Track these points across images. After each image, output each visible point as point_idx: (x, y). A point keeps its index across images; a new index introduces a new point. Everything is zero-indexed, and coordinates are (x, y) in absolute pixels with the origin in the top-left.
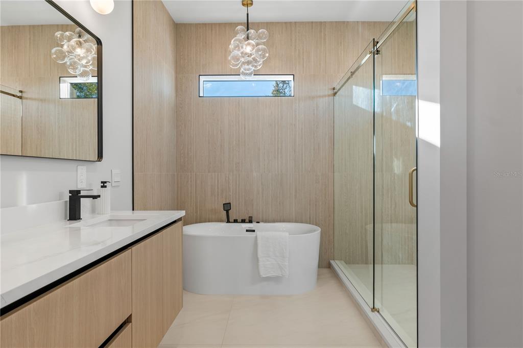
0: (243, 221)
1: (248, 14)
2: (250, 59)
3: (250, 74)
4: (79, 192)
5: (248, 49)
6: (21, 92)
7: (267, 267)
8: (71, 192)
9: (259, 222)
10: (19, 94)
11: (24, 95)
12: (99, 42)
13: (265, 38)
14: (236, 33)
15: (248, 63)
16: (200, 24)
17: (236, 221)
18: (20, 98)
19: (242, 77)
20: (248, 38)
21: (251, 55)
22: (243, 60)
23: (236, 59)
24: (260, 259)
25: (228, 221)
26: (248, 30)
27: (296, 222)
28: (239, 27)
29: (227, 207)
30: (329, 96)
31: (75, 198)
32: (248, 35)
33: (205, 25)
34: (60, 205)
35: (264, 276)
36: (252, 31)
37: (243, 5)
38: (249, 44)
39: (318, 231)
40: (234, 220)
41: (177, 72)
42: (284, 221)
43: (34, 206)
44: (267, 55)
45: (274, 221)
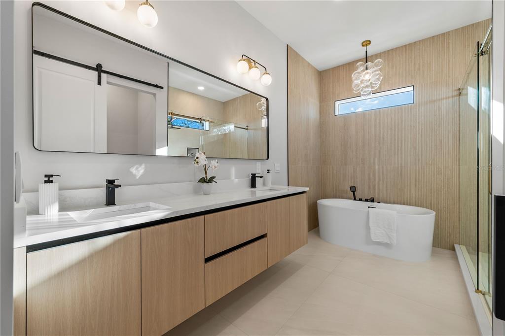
0: (366, 200)
1: (366, 52)
2: (368, 83)
3: (370, 94)
4: (255, 174)
5: (367, 77)
6: (247, 126)
7: (377, 234)
8: (252, 174)
9: (379, 203)
10: (246, 128)
11: (249, 128)
12: (267, 99)
13: (381, 65)
14: (357, 68)
15: (367, 86)
16: (335, 67)
17: (361, 200)
18: (247, 129)
19: (363, 98)
20: (367, 69)
21: (369, 80)
22: (362, 85)
23: (358, 85)
24: (371, 228)
25: (355, 199)
26: (367, 62)
27: (415, 206)
28: (359, 64)
29: (353, 189)
30: (453, 97)
31: (254, 177)
32: (367, 66)
33: (339, 67)
34: (248, 181)
35: (374, 240)
36: (369, 63)
37: (363, 46)
38: (367, 73)
39: (433, 214)
40: (360, 199)
41: (320, 102)
42: (404, 204)
43: (237, 180)
44: (382, 78)
45: (394, 203)
